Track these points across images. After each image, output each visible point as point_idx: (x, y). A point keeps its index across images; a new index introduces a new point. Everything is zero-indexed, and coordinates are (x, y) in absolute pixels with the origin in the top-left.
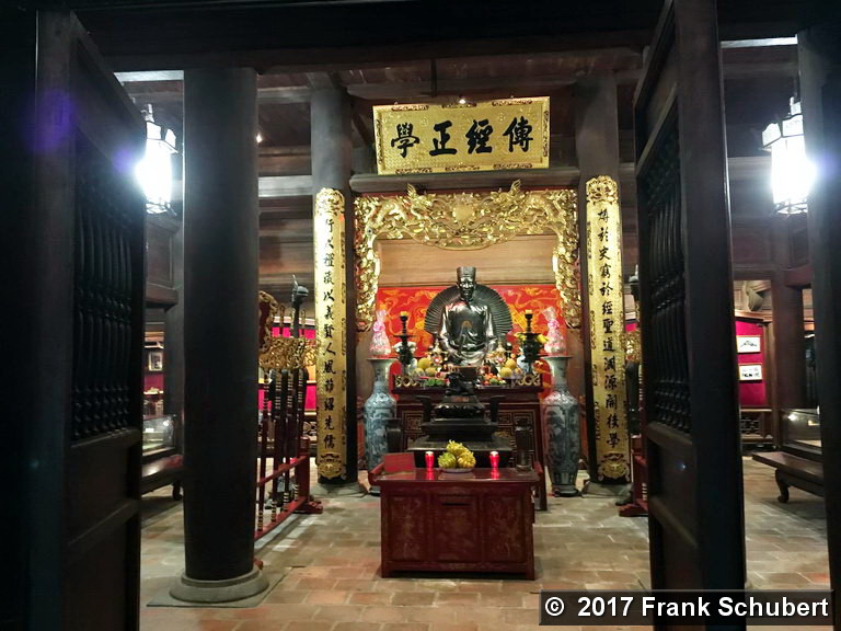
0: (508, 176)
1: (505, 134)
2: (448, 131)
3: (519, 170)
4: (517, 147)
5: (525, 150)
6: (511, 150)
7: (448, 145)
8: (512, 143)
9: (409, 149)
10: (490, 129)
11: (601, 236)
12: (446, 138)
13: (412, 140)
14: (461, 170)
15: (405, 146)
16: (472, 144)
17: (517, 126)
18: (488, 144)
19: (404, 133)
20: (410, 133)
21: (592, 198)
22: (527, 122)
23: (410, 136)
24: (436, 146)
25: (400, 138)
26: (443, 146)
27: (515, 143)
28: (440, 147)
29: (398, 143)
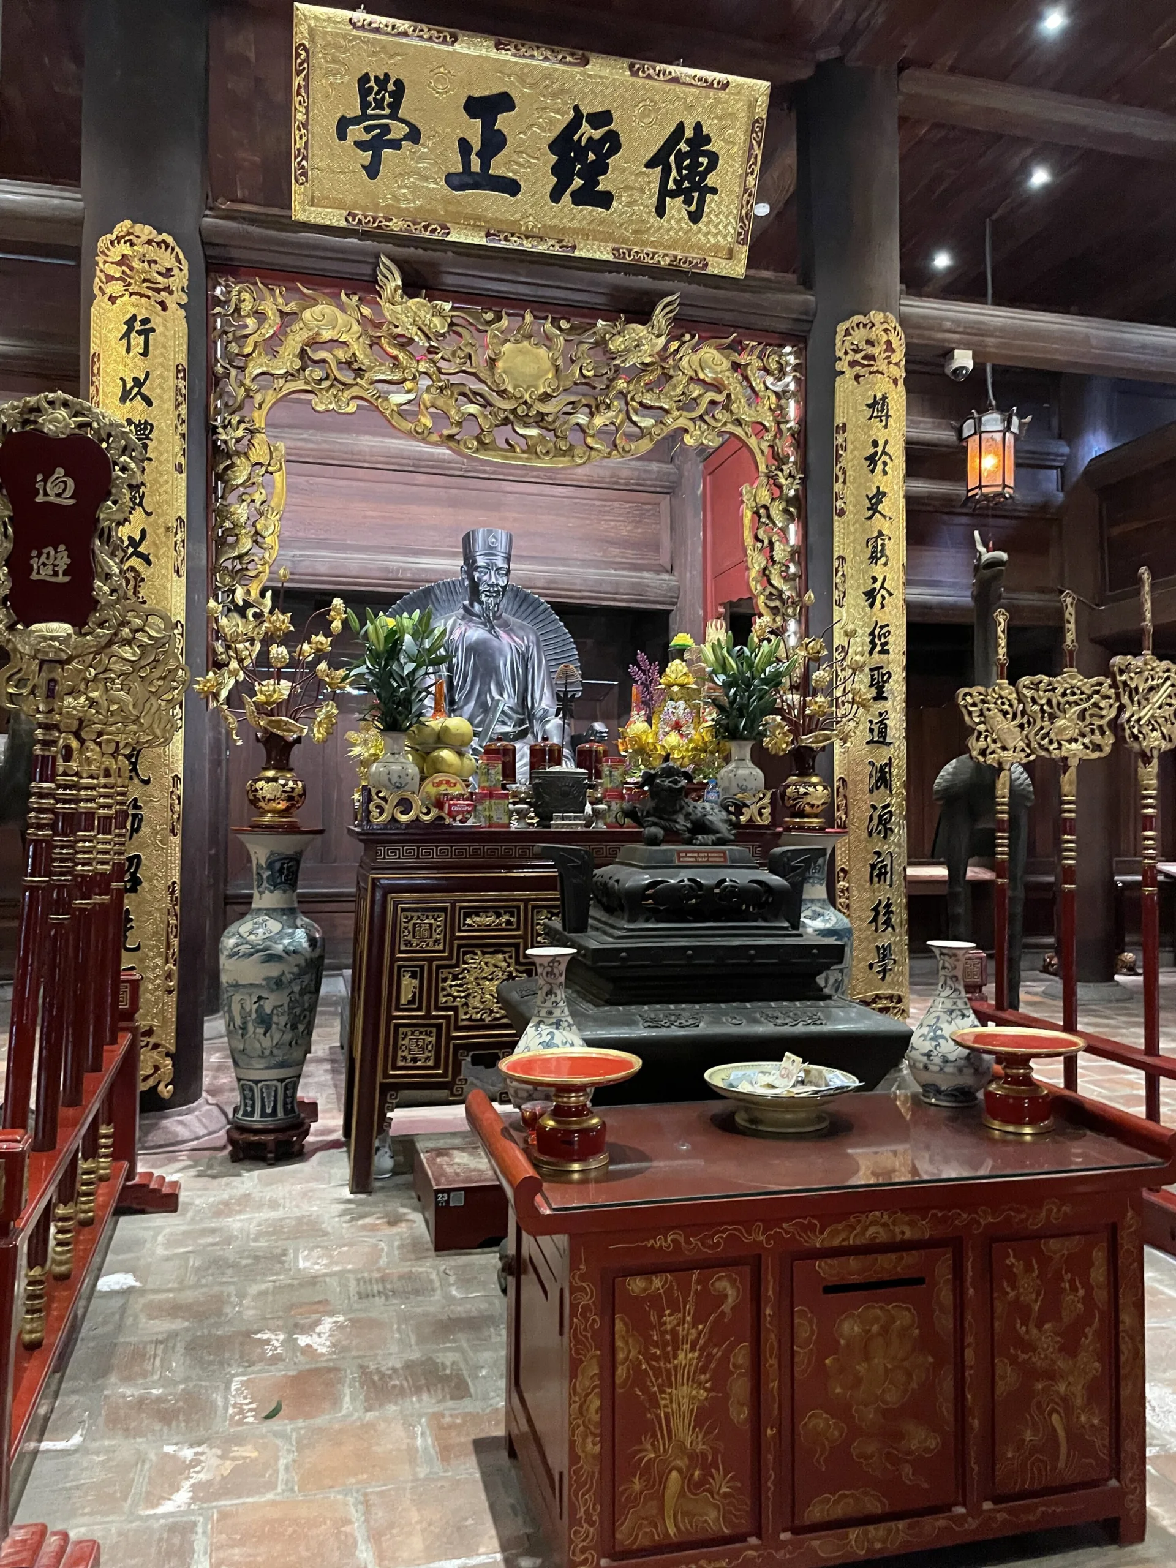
0: (644, 282)
1: (650, 164)
2: (503, 122)
3: (673, 272)
4: (676, 206)
5: (695, 217)
6: (661, 210)
7: (498, 167)
8: (664, 193)
9: (387, 152)
10: (613, 141)
11: (872, 459)
12: (494, 143)
13: (398, 130)
14: (527, 245)
15: (377, 144)
16: (564, 174)
17: (683, 147)
18: (604, 184)
19: (379, 104)
20: (395, 106)
21: (853, 364)
22: (707, 140)
23: (394, 116)
24: (466, 163)
25: (364, 117)
26: (485, 165)
27: (673, 195)
28: (476, 164)
29: (356, 132)
